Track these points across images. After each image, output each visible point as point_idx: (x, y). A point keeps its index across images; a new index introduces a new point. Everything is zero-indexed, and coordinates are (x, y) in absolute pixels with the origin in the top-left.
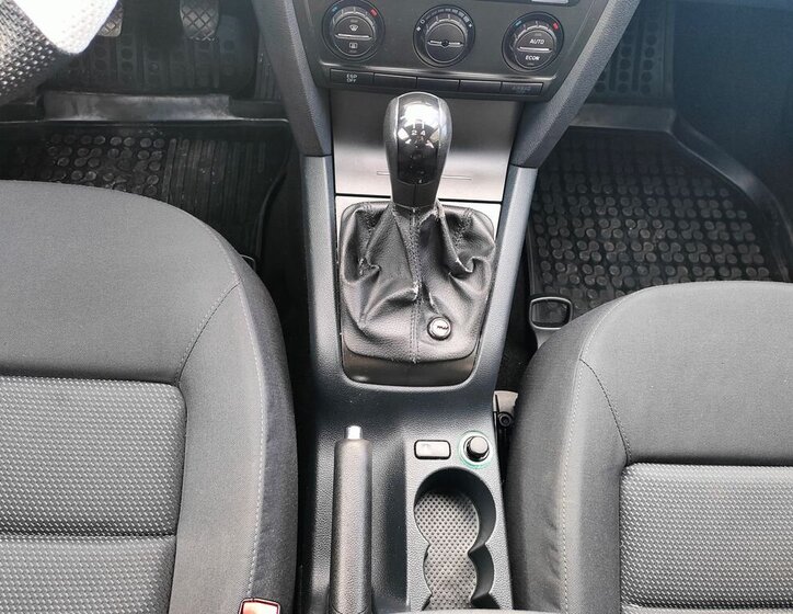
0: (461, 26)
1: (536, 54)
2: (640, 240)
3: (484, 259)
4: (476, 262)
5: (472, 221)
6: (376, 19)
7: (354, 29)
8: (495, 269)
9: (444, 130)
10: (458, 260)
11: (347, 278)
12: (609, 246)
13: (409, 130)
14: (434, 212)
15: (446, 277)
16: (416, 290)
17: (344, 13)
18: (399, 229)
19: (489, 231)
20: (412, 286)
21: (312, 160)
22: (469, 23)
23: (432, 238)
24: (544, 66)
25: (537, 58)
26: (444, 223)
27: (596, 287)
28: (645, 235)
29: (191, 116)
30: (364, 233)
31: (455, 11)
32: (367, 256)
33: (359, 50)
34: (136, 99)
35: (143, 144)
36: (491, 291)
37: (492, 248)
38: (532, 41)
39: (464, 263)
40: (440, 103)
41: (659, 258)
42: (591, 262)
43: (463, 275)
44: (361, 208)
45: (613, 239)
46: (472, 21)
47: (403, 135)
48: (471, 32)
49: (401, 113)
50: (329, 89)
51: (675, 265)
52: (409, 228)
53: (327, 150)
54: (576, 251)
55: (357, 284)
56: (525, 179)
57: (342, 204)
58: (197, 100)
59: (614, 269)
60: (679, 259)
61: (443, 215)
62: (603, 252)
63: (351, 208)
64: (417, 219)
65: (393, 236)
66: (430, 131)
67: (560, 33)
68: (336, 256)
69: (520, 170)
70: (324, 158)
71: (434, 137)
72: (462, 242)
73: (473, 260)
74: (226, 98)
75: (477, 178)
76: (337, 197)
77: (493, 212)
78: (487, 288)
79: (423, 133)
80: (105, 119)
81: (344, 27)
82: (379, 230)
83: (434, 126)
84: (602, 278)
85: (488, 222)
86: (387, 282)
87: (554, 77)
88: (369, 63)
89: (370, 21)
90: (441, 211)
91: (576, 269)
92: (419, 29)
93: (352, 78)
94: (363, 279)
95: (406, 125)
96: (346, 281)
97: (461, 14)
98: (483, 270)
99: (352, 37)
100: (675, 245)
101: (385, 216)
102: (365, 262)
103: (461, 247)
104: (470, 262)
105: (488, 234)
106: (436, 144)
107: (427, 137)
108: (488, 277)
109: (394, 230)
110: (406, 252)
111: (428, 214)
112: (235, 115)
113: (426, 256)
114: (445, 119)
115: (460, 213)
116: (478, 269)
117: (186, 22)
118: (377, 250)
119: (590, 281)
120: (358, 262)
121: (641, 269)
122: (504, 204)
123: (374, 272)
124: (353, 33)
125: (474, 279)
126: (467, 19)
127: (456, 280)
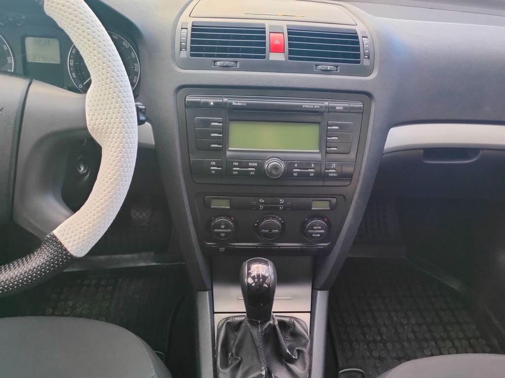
0: (277, 223)
1: (318, 233)
2: (402, 325)
3: (304, 349)
4: (299, 352)
5: (294, 325)
6: (234, 222)
7: (223, 227)
8: (311, 354)
9: (273, 277)
10: (288, 351)
11: (221, 367)
12: (384, 330)
13: (253, 278)
14: (271, 322)
15: (282, 363)
16: (264, 373)
17: (218, 220)
18: (251, 333)
19: (305, 330)
20: (261, 371)
21: (200, 293)
22: (281, 221)
23: (271, 337)
24: (323, 239)
25: (319, 235)
26: (278, 328)
27: (381, 359)
28: (404, 322)
29: (131, 265)
30: (231, 336)
31: (273, 216)
32: (234, 351)
33: (225, 237)
34: (102, 257)
35: (102, 283)
36: (310, 371)
37: (308, 342)
38: (315, 228)
39: (292, 352)
40: (269, 263)
41: (416, 336)
42: (374, 341)
43: (292, 361)
44: (229, 321)
45: (385, 325)
46: (283, 220)
47: (250, 281)
48: (283, 224)
49: (249, 269)
50: (210, 256)
51: (426, 340)
52: (257, 332)
53: (209, 287)
54: (364, 334)
55: (228, 371)
56: (322, 297)
57: (218, 318)
58: (136, 256)
59: (389, 345)
60: (428, 336)
61: (276, 323)
62: (381, 335)
63: (223, 321)
64: (262, 327)
65: (248, 338)
66: (264, 278)
67: (328, 223)
68: (214, 352)
69: (319, 292)
70: (207, 292)
71: (267, 281)
72: (289, 338)
73: (297, 350)
74: (152, 254)
75: (295, 298)
76: (215, 314)
77: (306, 318)
78: (307, 368)
79: (261, 280)
80: (82, 270)
81: (218, 226)
82: (239, 334)
83: (267, 275)
84: (383, 352)
85: (304, 325)
86: (246, 368)
87: (329, 243)
88: (231, 242)
89: (231, 223)
90: (275, 321)
91: (366, 347)
92: (256, 224)
93: (222, 249)
94: (231, 367)
95: (252, 276)
96: (221, 369)
97: (277, 217)
98: (303, 357)
99: (222, 230)
100: (424, 327)
101: (243, 325)
102: (232, 355)
103: (289, 341)
104: (295, 352)
105: (304, 332)
106: (268, 285)
107: (264, 282)
108: (307, 361)
109: (249, 334)
110: (256, 348)
111: (268, 324)
112: (157, 262)
113: (268, 350)
114: (272, 270)
115: (287, 320)
116: (301, 356)
117: (133, 217)
118: (239, 347)
119: (376, 354)
120: (227, 355)
121: (406, 344)
122: (312, 312)
123: (237, 361)
124: (222, 229)
125: (299, 363)
126: (280, 219)
127: (288, 364)
